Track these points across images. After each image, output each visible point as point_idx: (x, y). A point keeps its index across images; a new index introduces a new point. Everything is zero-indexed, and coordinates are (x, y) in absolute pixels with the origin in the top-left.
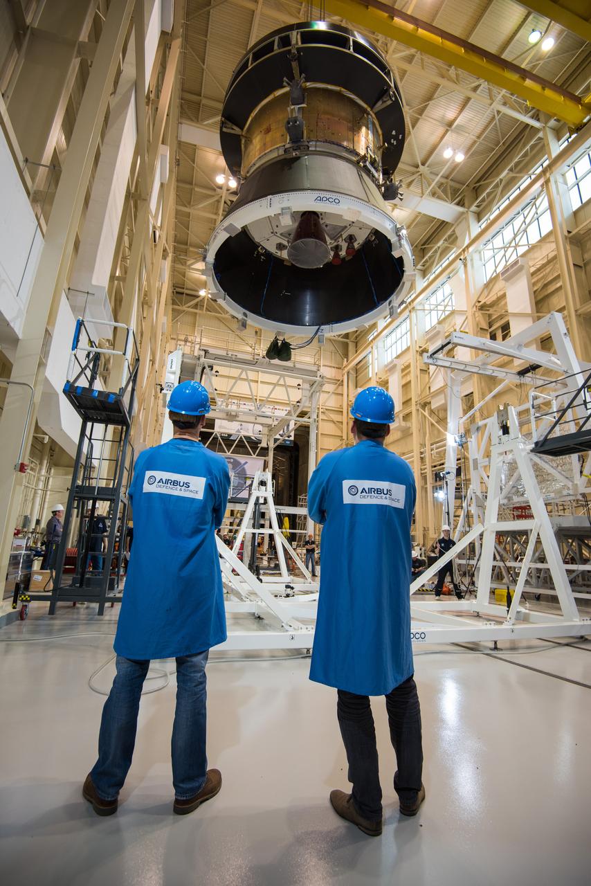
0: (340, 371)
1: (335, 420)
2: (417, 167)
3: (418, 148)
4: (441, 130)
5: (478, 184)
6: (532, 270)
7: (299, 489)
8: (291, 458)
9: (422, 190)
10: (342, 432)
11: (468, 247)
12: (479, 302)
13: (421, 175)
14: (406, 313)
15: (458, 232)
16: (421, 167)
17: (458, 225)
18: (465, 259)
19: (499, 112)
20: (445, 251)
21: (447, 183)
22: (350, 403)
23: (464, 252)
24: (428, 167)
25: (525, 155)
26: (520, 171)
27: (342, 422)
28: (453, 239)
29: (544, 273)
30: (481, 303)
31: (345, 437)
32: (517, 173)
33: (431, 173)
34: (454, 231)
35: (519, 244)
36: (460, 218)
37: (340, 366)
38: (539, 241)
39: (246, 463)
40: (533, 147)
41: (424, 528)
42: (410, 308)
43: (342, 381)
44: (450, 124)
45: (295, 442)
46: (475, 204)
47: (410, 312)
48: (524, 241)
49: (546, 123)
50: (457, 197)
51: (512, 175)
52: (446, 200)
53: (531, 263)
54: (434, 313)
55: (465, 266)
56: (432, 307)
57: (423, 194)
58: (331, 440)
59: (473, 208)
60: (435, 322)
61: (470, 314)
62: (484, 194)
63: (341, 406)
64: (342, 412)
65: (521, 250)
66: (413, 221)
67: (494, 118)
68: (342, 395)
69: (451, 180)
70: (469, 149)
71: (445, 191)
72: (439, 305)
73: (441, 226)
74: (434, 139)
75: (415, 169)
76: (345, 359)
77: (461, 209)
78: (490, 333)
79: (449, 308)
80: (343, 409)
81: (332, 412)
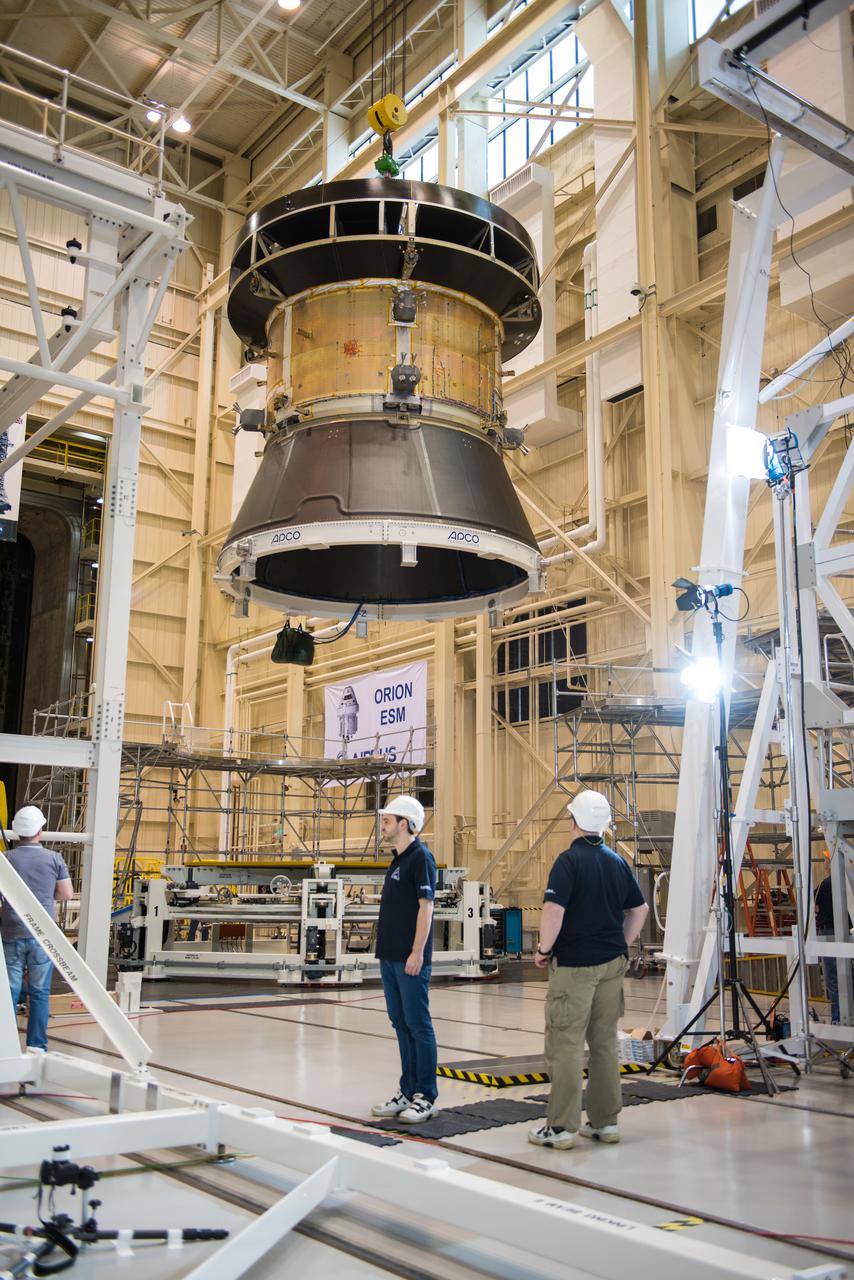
0: (190, 303)
1: (168, 466)
7: (29, 693)
10: (189, 509)
12: (674, 99)
14: (430, 121)
22: (220, 414)
27: (190, 476)
30: (679, 104)
31: (198, 524)
37: (192, 288)
41: (458, 818)
42: (446, 102)
43: (197, 340)
47: (443, 116)
60: (517, 162)
61: (643, 135)
63: (189, 423)
64: (192, 441)
68: (194, 385)
76: (210, 267)
78: (699, 205)
80: (194, 431)
81: (155, 438)
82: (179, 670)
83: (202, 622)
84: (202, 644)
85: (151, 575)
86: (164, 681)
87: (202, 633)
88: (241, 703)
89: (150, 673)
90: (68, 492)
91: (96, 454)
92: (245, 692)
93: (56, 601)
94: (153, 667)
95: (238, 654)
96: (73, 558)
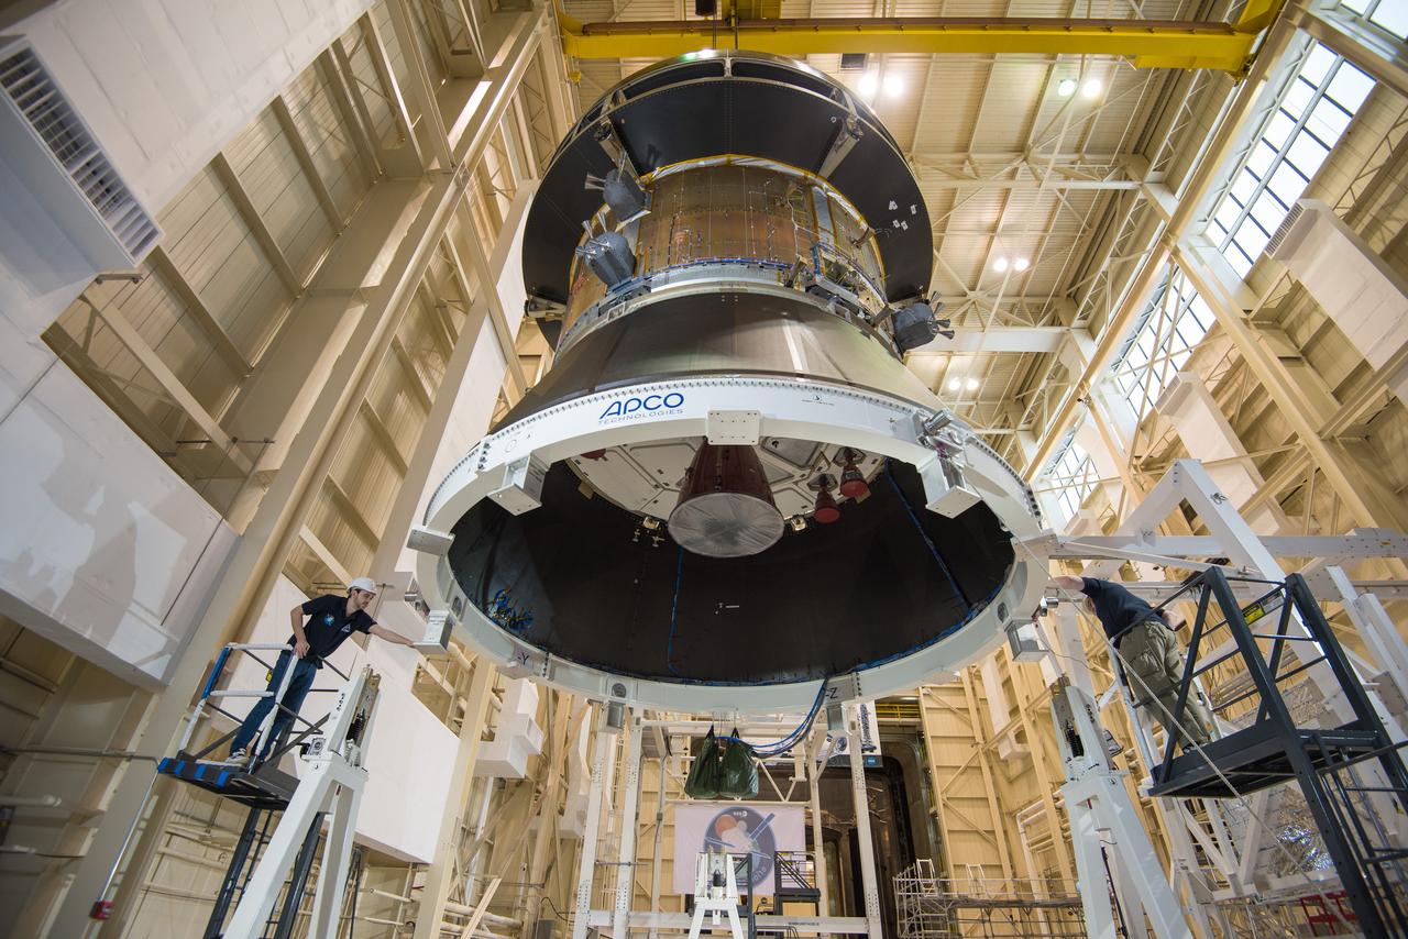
1: (954, 707)
2: (965, 295)
3: (956, 272)
4: (983, 240)
5: (1074, 288)
6: (1211, 386)
8: (892, 788)
9: (982, 322)
10: (972, 730)
11: (1086, 378)
12: (1139, 457)
13: (974, 303)
15: (1065, 362)
16: (971, 295)
17: (1061, 352)
18: (1088, 397)
19: (1062, 191)
20: (1056, 393)
21: (1021, 302)
23: (1083, 389)
24: (981, 290)
25: (1130, 228)
26: (1131, 252)
27: (967, 709)
28: (1061, 374)
29: (1236, 385)
30: (1142, 459)
31: (979, 738)
32: (1129, 255)
33: (989, 296)
34: (1058, 362)
35: (1172, 352)
36: (1060, 341)
38: (1205, 339)
39: (772, 816)
40: (1136, 216)
44: (993, 229)
45: (885, 758)
46: (1078, 316)
48: (1177, 345)
49: (1142, 178)
50: (1045, 315)
51: (1119, 261)
52: (1027, 325)
53: (1203, 377)
54: (1071, 492)
55: (1092, 408)
56: (1065, 482)
57: (984, 327)
58: (955, 747)
59: (1077, 322)
60: (1076, 506)
61: (1127, 482)
62: (1087, 299)
64: (963, 689)
65: (1181, 360)
66: (989, 365)
67: (1058, 201)
69: (1026, 296)
70: (1037, 249)
71: (1021, 314)
72: (1076, 476)
73: (1037, 361)
74: (976, 254)
75: (964, 299)
77: (1057, 330)
79: (1093, 478)
80: (962, 683)
81: (943, 692)
82: (993, 832)
83: (998, 799)
84: (1001, 814)
85: (962, 773)
86: (987, 841)
87: (999, 806)
88: (1033, 852)
89: (977, 837)
90: (907, 731)
91: (913, 707)
92: (1033, 845)
93: (918, 797)
94: (977, 832)
95: (1022, 820)
96: (920, 769)
